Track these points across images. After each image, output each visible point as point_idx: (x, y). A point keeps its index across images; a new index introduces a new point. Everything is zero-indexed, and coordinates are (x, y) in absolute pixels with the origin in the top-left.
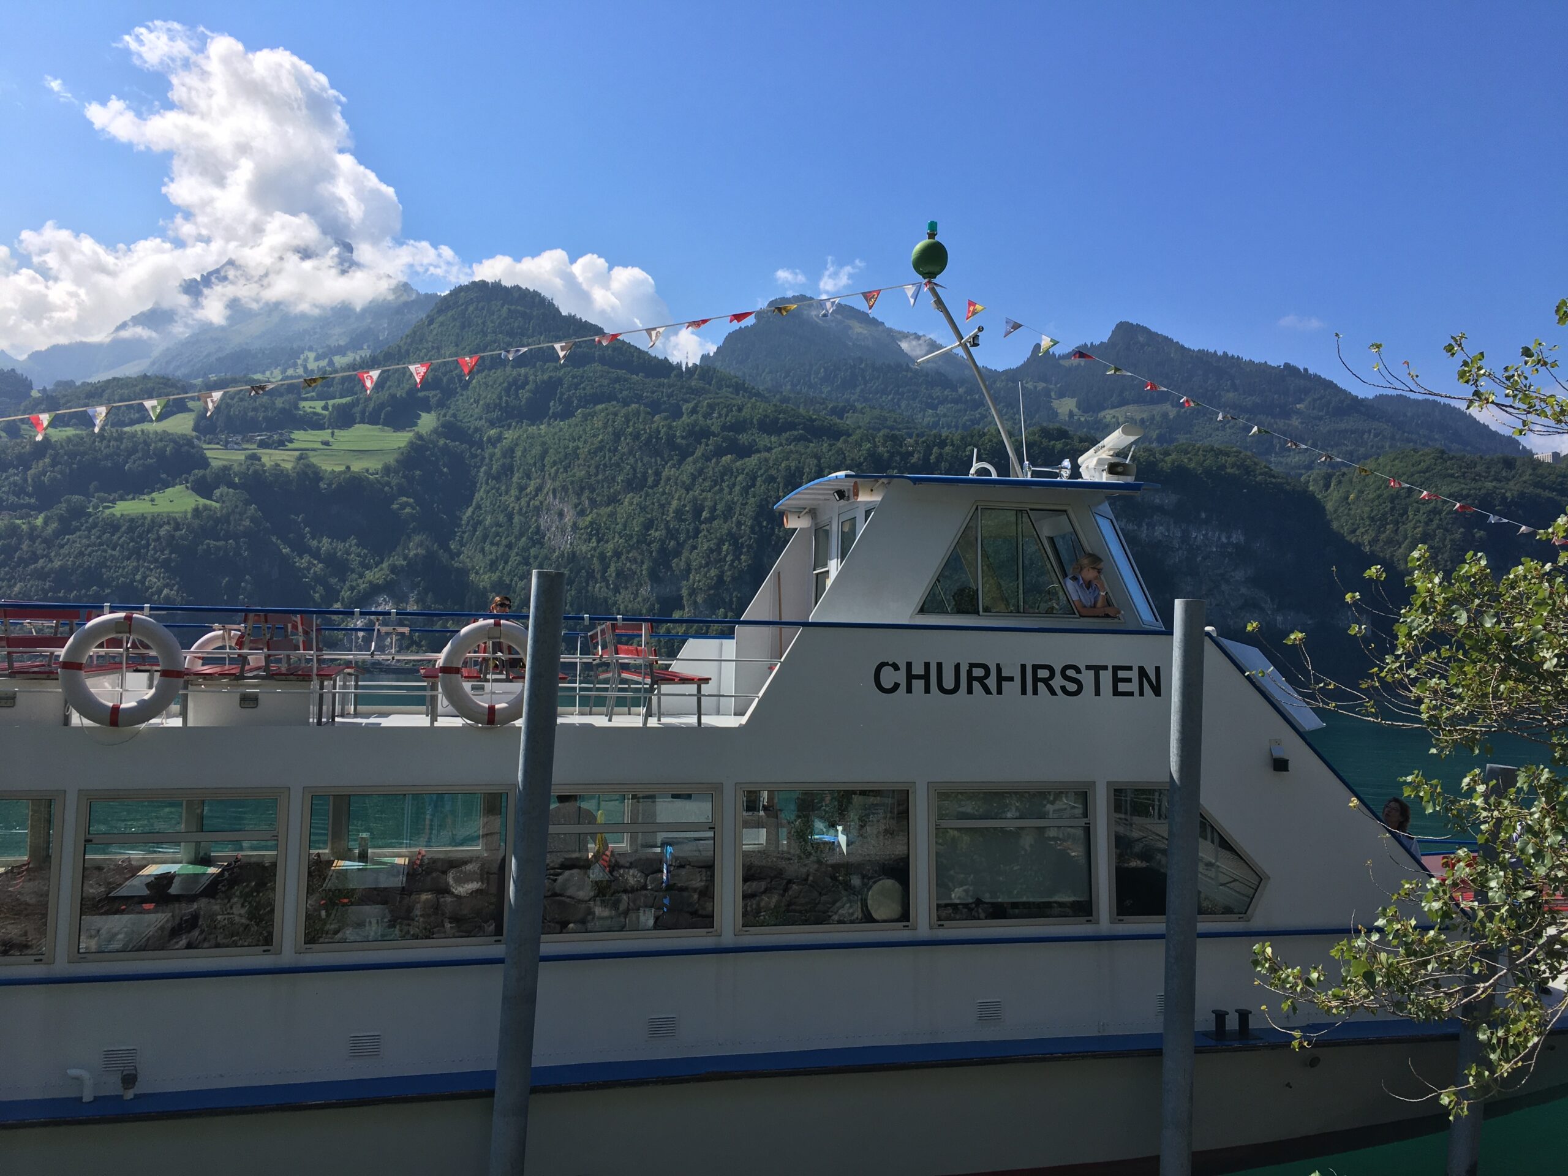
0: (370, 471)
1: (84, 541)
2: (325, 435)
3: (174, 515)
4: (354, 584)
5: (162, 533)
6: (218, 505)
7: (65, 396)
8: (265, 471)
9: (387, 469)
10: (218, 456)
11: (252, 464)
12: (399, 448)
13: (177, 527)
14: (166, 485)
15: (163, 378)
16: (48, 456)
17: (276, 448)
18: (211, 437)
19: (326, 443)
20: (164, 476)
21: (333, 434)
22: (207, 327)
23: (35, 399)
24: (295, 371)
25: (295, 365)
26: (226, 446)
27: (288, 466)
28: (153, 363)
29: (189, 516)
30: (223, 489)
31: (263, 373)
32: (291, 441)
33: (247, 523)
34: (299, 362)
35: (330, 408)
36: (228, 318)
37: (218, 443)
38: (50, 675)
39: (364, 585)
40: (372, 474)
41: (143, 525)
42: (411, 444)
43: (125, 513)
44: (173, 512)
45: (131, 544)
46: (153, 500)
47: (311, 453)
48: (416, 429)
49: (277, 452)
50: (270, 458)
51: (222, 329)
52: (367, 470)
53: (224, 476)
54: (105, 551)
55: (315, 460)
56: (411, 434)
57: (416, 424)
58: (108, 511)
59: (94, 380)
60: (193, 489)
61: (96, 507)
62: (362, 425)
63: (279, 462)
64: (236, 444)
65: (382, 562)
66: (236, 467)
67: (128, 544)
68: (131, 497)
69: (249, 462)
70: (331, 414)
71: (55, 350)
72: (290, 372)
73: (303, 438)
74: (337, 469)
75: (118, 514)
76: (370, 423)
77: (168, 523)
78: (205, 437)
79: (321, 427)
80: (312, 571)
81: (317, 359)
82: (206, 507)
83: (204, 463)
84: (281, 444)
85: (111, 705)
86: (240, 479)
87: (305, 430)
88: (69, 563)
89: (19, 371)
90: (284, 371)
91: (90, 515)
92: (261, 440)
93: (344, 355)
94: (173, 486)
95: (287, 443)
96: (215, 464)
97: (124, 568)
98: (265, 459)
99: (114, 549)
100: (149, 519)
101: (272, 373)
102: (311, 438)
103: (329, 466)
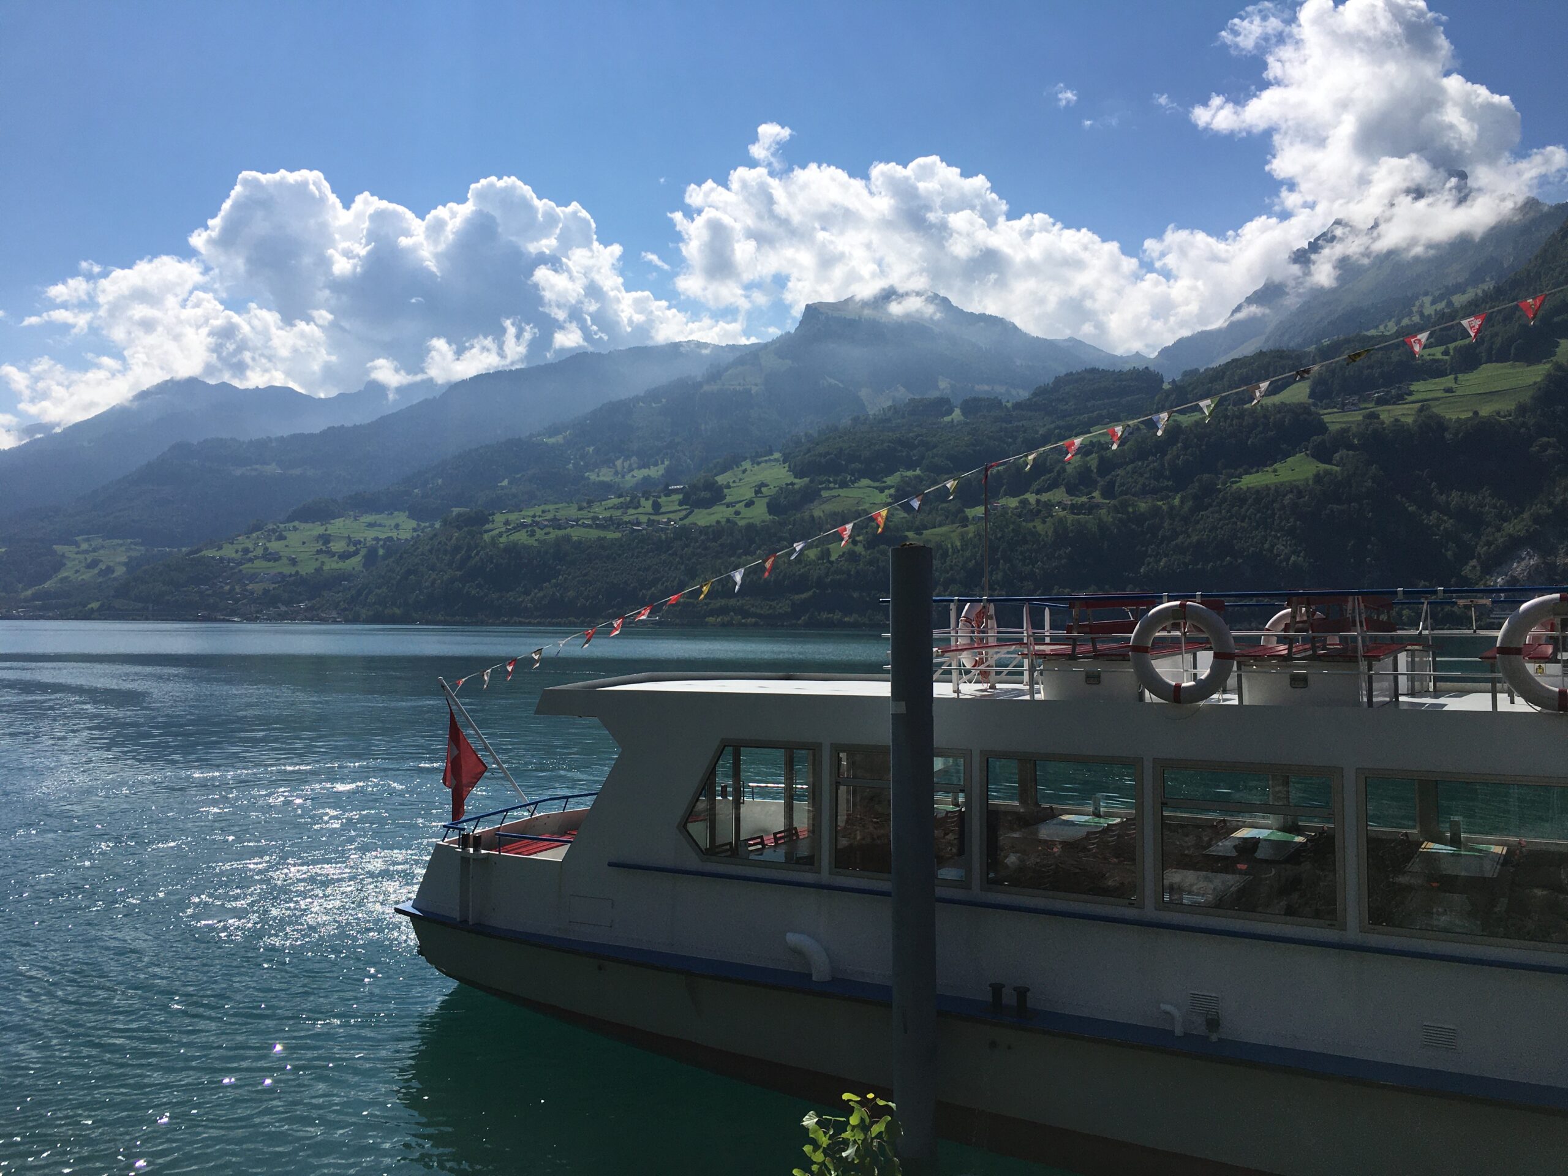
0: (1502, 413)
1: (1216, 515)
2: (1448, 381)
3: (1295, 483)
4: (1491, 538)
5: (1286, 502)
6: (1338, 469)
7: (1190, 384)
8: (1384, 429)
9: (1522, 409)
10: (1335, 420)
11: (1371, 423)
12: (1535, 383)
13: (1300, 494)
14: (1286, 455)
15: (1278, 351)
16: (1180, 440)
17: (1394, 403)
18: (1328, 401)
19: (1449, 390)
20: (1284, 446)
21: (1456, 379)
22: (1319, 292)
23: (1168, 390)
24: (1410, 319)
25: (1410, 314)
26: (1343, 409)
27: (1410, 420)
28: (1267, 340)
29: (1311, 482)
30: (1342, 452)
31: (1377, 327)
32: (1410, 393)
33: (1369, 483)
34: (1415, 309)
35: (1451, 352)
36: (1338, 279)
37: (1335, 407)
38: (1124, 658)
39: (1502, 540)
40: (1504, 417)
41: (1268, 495)
42: (1549, 377)
43: (1250, 486)
44: (1295, 481)
45: (1259, 515)
46: (1275, 471)
47: (1432, 403)
48: (1554, 359)
49: (1399, 407)
50: (1388, 414)
51: (1333, 291)
52: (1498, 413)
53: (1342, 439)
54: (1236, 523)
55: (1437, 410)
56: (1548, 366)
57: (1554, 354)
58: (1235, 486)
59: (1215, 365)
60: (1313, 456)
61: (1224, 484)
62: (1489, 365)
63: (1399, 417)
64: (1353, 404)
65: (1522, 512)
66: (1354, 428)
67: (1255, 515)
68: (1255, 470)
69: (1368, 421)
70: (1452, 358)
71: (1180, 342)
72: (1405, 322)
73: (1422, 389)
74: (1463, 416)
75: (1244, 488)
76: (1497, 361)
77: (1291, 492)
78: (1321, 402)
79: (1442, 374)
80: (1442, 528)
81: (1433, 303)
82: (1327, 473)
83: (1322, 428)
84: (1399, 398)
85: (1174, 684)
86: (1358, 440)
87: (1425, 380)
88: (1205, 536)
89: (1152, 369)
90: (1398, 323)
91: (1220, 491)
92: (1378, 398)
93: (1464, 292)
94: (1294, 455)
95: (1406, 397)
96: (1333, 428)
97: (1253, 539)
98: (1383, 416)
99: (1243, 521)
100: (1273, 488)
101: (1386, 326)
102: (1432, 387)
103: (1454, 414)
